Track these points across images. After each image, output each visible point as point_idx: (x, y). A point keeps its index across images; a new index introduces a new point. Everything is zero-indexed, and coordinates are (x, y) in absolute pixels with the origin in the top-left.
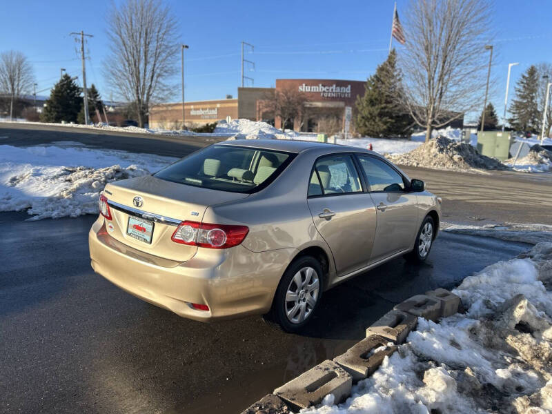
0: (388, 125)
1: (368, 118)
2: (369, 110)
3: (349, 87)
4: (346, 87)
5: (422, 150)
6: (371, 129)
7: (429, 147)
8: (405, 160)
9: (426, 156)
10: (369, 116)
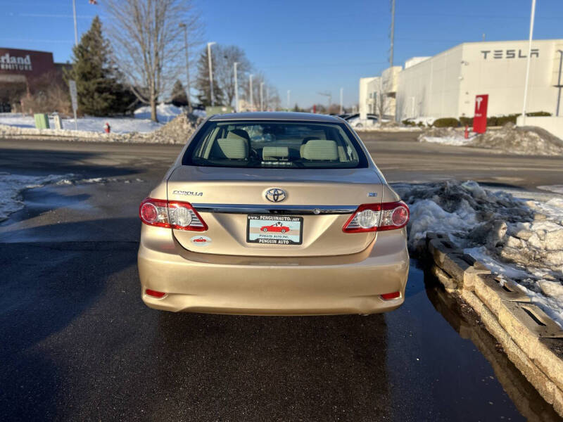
0: (109, 101)
1: (83, 94)
2: (85, 86)
3: (28, 57)
4: (24, 57)
5: (174, 127)
6: (90, 107)
7: (180, 124)
8: (160, 138)
9: (179, 132)
10: (85, 92)
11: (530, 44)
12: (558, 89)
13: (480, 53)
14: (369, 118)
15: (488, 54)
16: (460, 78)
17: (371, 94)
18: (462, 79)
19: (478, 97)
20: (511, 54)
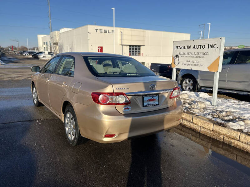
11: (114, 28)
12: (121, 46)
13: (94, 30)
14: (49, 54)
15: (97, 30)
16: (88, 39)
17: (44, 43)
18: (89, 39)
19: (99, 47)
20: (105, 31)
